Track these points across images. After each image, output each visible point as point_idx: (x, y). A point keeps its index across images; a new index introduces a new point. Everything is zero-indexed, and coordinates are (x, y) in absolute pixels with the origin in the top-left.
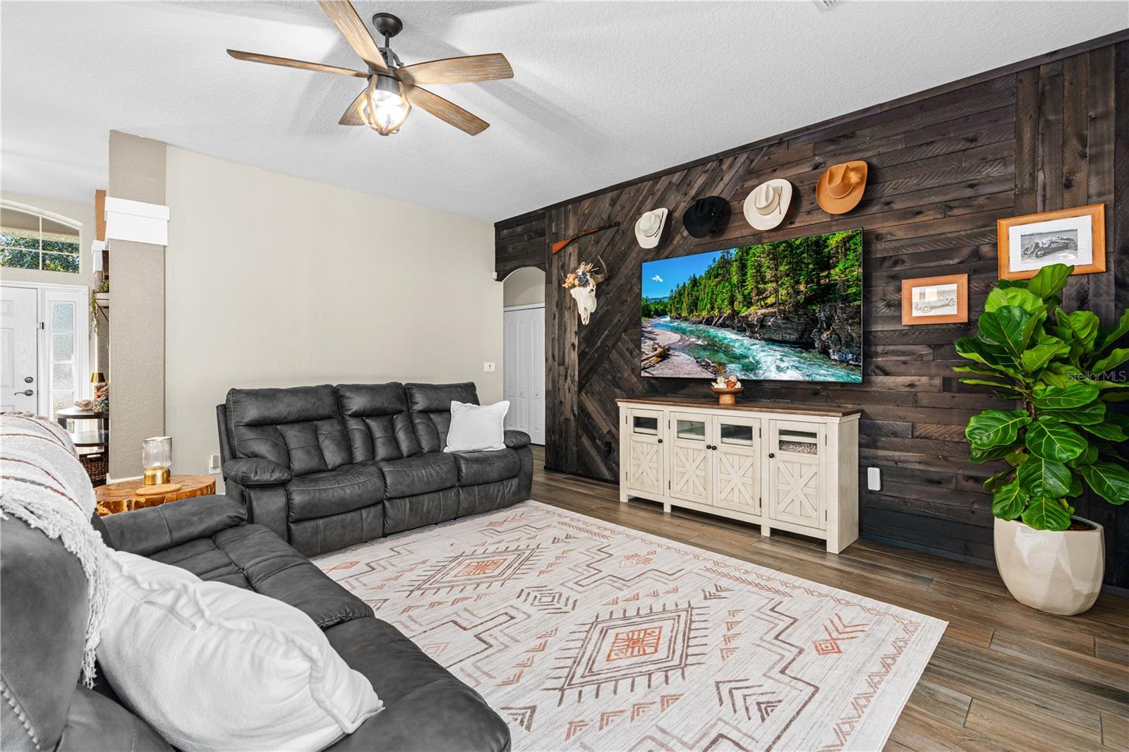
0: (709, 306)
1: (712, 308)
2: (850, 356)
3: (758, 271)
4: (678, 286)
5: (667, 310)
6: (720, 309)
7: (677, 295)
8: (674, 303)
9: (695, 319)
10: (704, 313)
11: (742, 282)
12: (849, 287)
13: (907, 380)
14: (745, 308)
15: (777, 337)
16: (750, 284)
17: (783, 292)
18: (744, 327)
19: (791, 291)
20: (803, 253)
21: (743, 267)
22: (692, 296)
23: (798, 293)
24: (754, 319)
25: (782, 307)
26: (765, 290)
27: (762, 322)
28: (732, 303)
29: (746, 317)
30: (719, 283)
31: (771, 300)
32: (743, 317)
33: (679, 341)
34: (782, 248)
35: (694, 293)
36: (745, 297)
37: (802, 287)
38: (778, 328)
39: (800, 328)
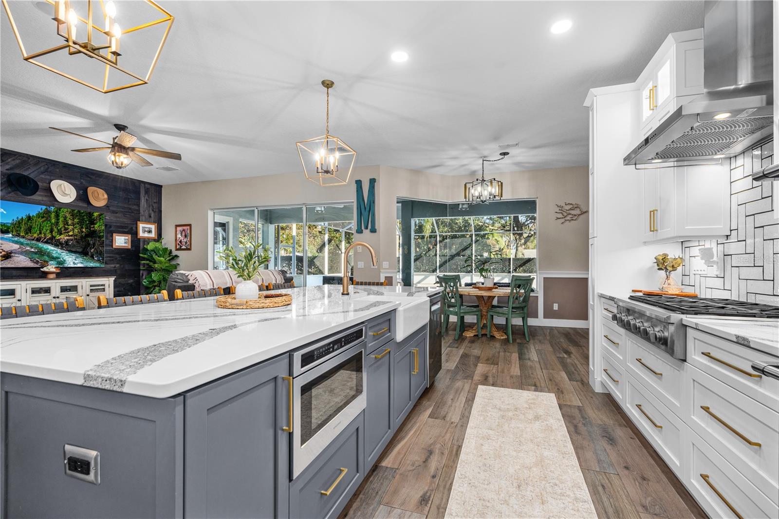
0: (38, 232)
1: (40, 233)
2: (101, 258)
3: (65, 219)
4: (18, 218)
5: (10, 230)
6: (45, 234)
7: (17, 223)
8: (15, 227)
9: (29, 237)
10: (35, 235)
11: (57, 223)
12: (101, 233)
13: (113, 266)
14: (58, 235)
15: (73, 250)
16: (61, 225)
17: (76, 231)
18: (58, 244)
19: (79, 231)
20: (84, 216)
21: (57, 216)
22: (27, 225)
23: (83, 232)
24: (63, 241)
25: (76, 237)
26: (68, 229)
27: (67, 242)
28: (51, 231)
29: (59, 240)
30: (45, 221)
31: (71, 233)
32: (57, 239)
33: (19, 249)
34: (76, 212)
35: (29, 224)
36: (58, 230)
37: (84, 230)
38: (74, 246)
39: (83, 247)
